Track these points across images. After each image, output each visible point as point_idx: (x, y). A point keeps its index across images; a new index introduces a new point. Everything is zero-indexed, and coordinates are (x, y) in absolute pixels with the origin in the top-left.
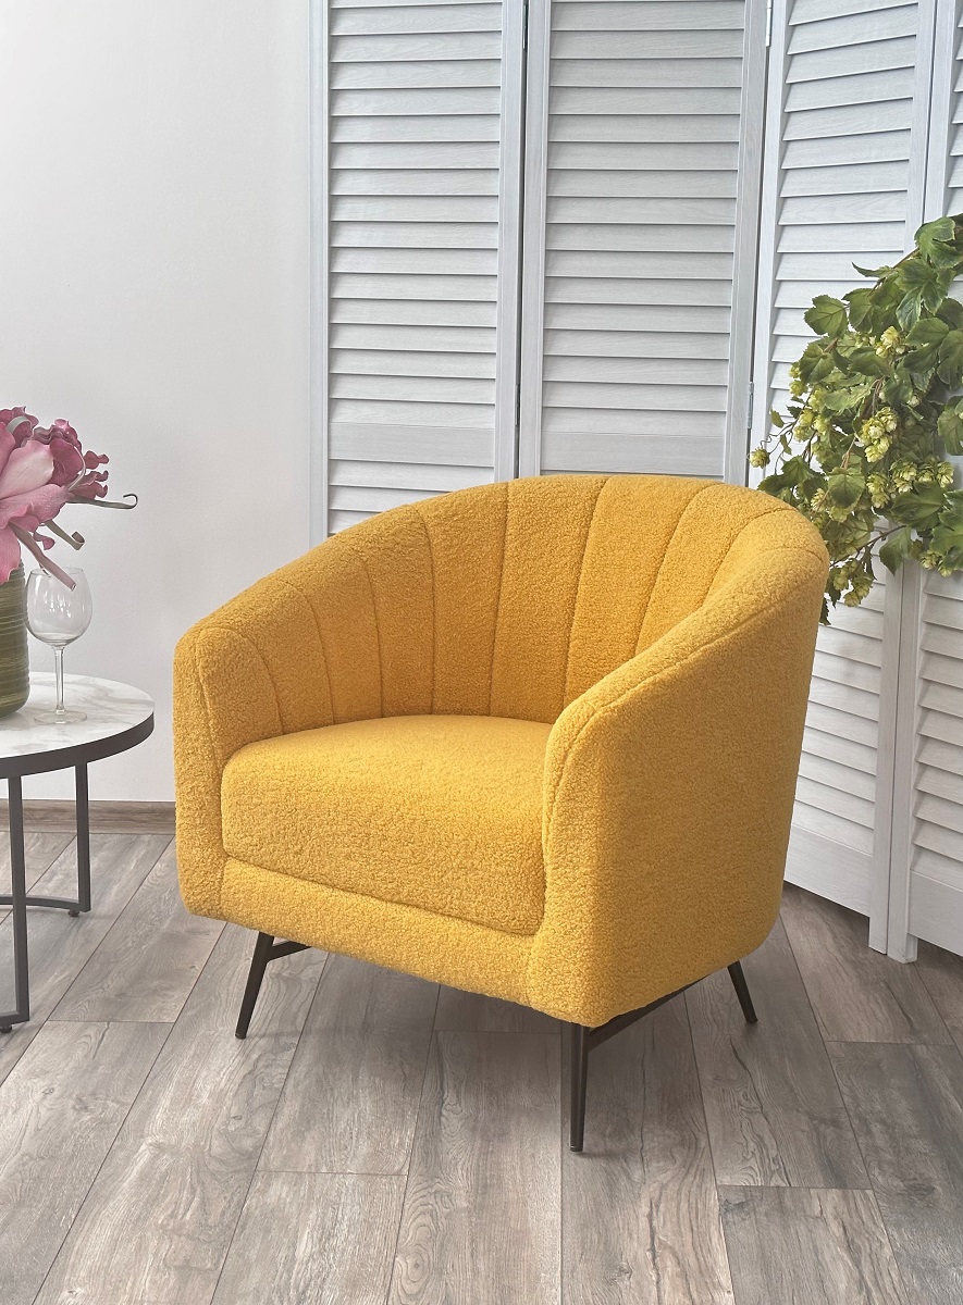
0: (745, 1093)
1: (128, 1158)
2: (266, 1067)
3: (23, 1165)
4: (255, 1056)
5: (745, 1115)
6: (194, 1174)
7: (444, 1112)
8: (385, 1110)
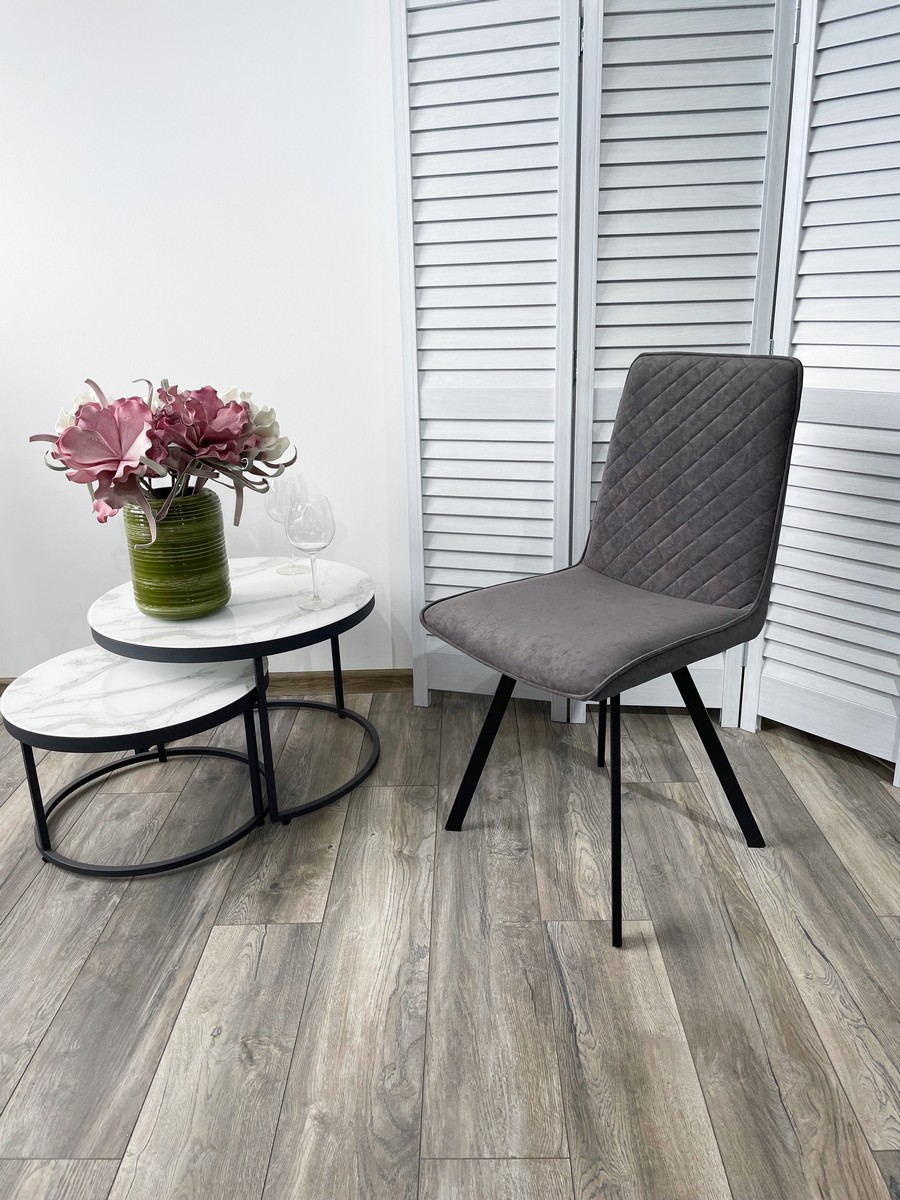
0: (841, 997)
1: (295, 1142)
2: (409, 982)
3: (194, 1159)
4: (395, 968)
5: (854, 1030)
6: (361, 1169)
7: (580, 1047)
8: (526, 1046)
